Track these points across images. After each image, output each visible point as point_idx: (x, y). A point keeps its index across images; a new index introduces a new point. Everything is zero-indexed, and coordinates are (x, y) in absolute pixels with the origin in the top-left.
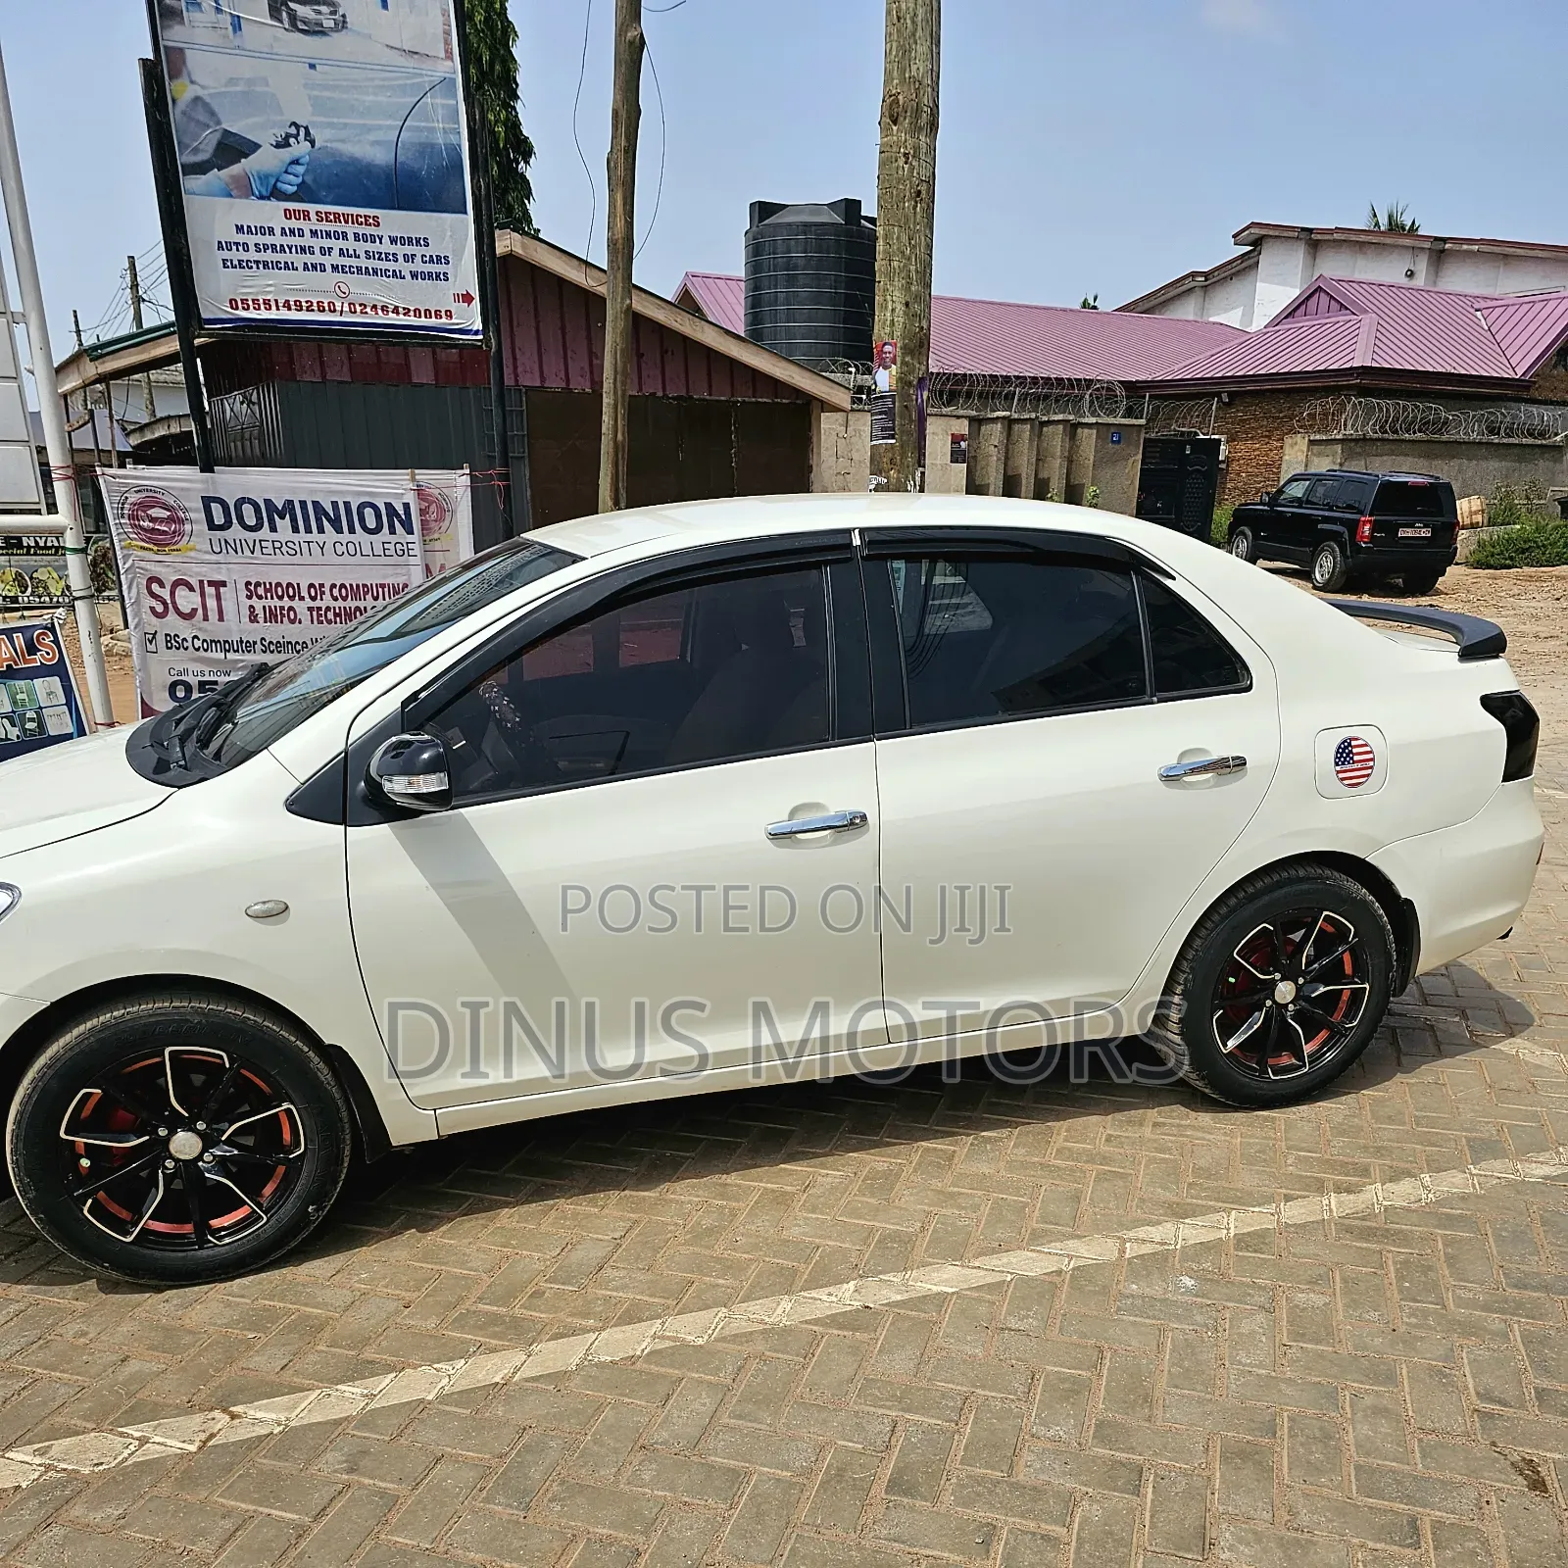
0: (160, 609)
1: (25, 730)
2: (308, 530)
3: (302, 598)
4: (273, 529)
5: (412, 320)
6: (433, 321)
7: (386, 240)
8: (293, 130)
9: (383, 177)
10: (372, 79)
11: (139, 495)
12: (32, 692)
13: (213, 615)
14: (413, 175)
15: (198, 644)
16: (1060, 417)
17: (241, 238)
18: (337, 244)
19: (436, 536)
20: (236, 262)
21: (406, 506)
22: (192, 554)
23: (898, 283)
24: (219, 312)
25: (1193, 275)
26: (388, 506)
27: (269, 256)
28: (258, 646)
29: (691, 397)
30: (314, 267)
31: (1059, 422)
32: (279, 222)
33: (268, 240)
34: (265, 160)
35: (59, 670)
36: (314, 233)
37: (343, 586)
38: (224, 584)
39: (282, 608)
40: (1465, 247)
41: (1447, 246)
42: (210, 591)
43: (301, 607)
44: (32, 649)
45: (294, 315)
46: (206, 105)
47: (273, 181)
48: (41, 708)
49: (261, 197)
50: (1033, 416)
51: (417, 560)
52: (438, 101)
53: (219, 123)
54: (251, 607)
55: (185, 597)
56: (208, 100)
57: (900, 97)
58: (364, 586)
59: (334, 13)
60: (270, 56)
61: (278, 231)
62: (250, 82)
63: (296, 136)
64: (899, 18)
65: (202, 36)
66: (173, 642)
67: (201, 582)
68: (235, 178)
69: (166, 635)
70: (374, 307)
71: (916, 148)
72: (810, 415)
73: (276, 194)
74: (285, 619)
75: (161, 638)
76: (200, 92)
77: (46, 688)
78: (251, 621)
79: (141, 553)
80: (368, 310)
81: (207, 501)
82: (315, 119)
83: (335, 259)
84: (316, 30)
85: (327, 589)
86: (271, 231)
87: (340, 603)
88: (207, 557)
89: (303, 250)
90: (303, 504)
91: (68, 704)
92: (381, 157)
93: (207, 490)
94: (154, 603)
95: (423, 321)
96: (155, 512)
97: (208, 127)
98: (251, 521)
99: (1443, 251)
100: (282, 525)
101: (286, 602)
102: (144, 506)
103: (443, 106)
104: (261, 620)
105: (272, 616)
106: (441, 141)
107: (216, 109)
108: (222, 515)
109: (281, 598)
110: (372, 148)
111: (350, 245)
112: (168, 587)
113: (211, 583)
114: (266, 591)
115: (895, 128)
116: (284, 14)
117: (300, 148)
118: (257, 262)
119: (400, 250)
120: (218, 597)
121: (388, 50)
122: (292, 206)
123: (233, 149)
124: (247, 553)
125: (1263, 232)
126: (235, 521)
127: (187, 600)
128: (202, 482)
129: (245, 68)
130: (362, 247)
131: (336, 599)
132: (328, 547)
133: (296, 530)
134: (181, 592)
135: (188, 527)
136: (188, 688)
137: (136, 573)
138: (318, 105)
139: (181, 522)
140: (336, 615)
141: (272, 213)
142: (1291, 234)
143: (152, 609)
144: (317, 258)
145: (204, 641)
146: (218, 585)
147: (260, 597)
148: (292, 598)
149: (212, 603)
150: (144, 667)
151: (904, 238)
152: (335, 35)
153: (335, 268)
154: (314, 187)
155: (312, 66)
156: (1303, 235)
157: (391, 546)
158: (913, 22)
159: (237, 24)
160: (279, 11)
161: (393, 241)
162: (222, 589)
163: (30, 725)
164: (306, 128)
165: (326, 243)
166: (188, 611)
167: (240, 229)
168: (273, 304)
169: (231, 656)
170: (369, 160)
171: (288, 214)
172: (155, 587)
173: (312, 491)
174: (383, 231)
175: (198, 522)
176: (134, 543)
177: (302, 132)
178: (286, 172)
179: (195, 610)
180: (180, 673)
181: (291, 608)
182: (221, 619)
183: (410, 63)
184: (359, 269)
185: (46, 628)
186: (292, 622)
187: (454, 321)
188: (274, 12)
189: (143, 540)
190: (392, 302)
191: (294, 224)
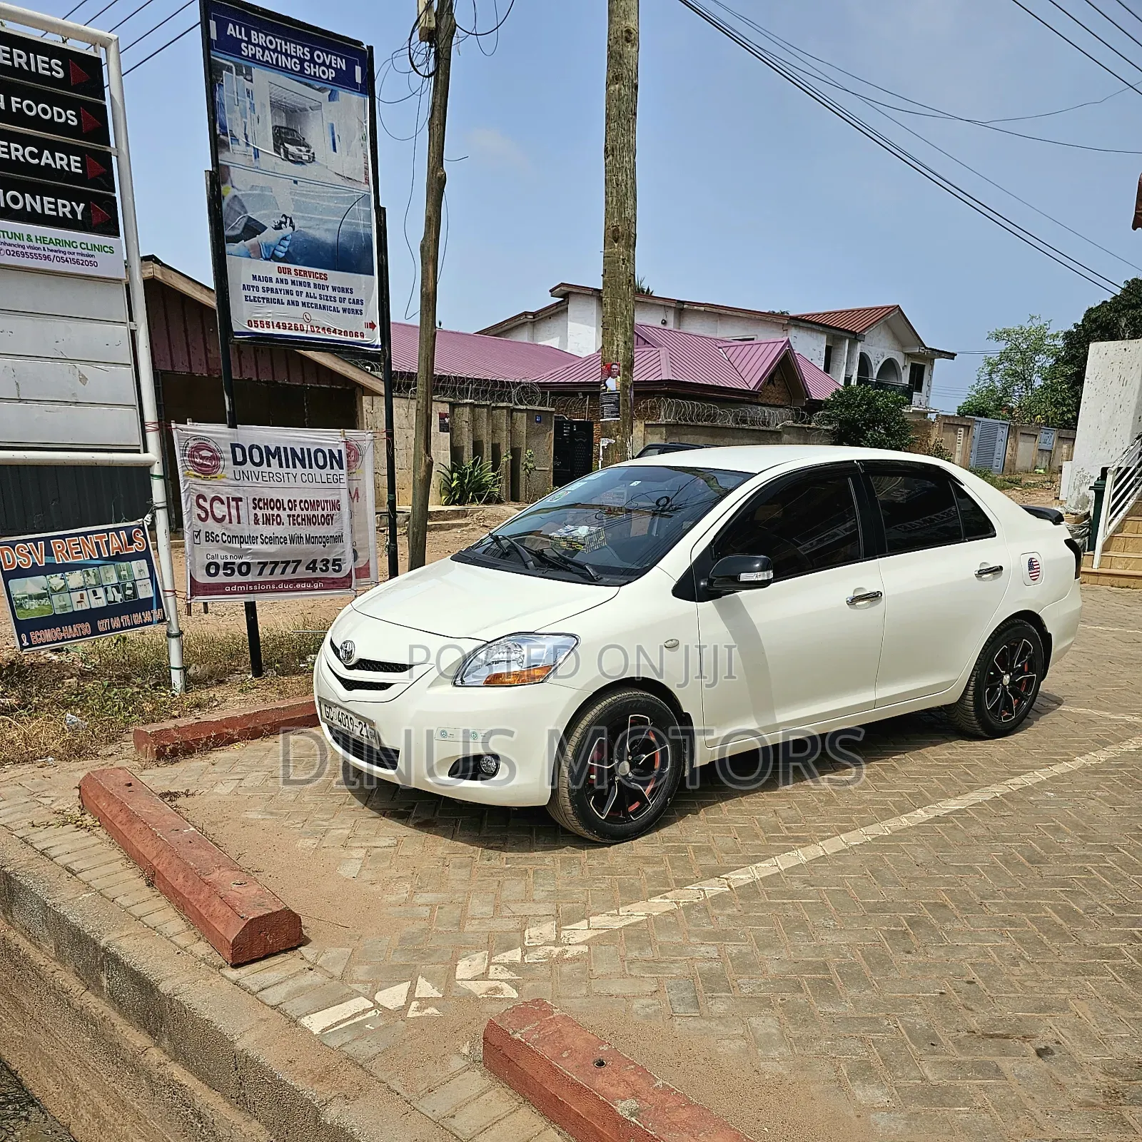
0: (203, 515)
1: (125, 595)
2: (288, 466)
3: (284, 509)
4: (269, 465)
5: (343, 338)
6: (354, 339)
7: (330, 288)
8: (284, 220)
9: (330, 249)
10: (327, 193)
11: (196, 442)
12: (130, 571)
13: (235, 520)
14: (346, 251)
15: (225, 538)
16: (504, 404)
17: (255, 283)
18: (305, 290)
19: (354, 470)
20: (252, 298)
21: (340, 452)
22: (224, 480)
23: (621, 330)
24: (241, 327)
25: (526, 314)
26: (330, 451)
27: (269, 295)
28: (259, 540)
29: (276, 382)
30: (293, 303)
31: (503, 408)
32: (275, 275)
33: (269, 285)
34: (269, 236)
35: (146, 555)
36: (293, 282)
37: (306, 501)
38: (241, 500)
39: (273, 515)
40: (696, 307)
41: (685, 306)
42: (233, 504)
43: (284, 514)
44: (131, 542)
45: (282, 332)
46: (240, 201)
47: (272, 249)
48: (135, 581)
49: (266, 259)
50: (488, 403)
51: (345, 486)
52: (361, 208)
53: (246, 212)
54: (255, 514)
55: (218, 508)
56: (240, 197)
57: (620, 228)
58: (317, 501)
59: (308, 151)
60: (274, 174)
61: (274, 280)
62: (262, 188)
63: (285, 223)
64: (617, 185)
65: (240, 160)
66: (210, 537)
67: (228, 498)
68: (253, 247)
69: (207, 532)
70: (324, 329)
71: (629, 256)
72: (355, 397)
73: (273, 257)
74: (275, 522)
75: (203, 535)
76: (237, 193)
77: (138, 566)
78: (255, 523)
79: (193, 479)
80: (320, 330)
81: (234, 446)
82: (294, 213)
83: (303, 299)
84: (298, 161)
85: (298, 503)
86: (271, 280)
87: (305, 512)
88: (232, 482)
89: (287, 292)
90: (285, 449)
91: (151, 578)
92: (330, 238)
93: (234, 440)
94: (200, 511)
95: (348, 338)
96: (205, 453)
97: (240, 214)
98: (257, 460)
99: (683, 309)
100: (274, 462)
101: (275, 512)
102: (197, 449)
103: (364, 211)
104: (261, 523)
105: (268, 520)
106: (362, 231)
107: (245, 204)
108: (242, 455)
109: (272, 509)
110: (325, 233)
111: (312, 290)
112: (209, 502)
113: (233, 499)
114: (265, 504)
115: (616, 245)
116: (282, 150)
117: (287, 230)
118: (263, 298)
119: (338, 295)
120: (238, 509)
121: (336, 176)
122: (282, 265)
123: (253, 228)
124: (255, 480)
125: (569, 289)
126: (248, 460)
127: (220, 510)
128: (230, 434)
129: (260, 180)
130: (318, 292)
131: (302, 510)
132: (298, 477)
133: (281, 466)
134: (216, 504)
135: (222, 463)
136: (217, 566)
137: (190, 492)
138: (298, 206)
139: (218, 459)
140: (303, 520)
141: (271, 269)
142: (587, 292)
143: (199, 515)
144: (295, 298)
145: (229, 536)
146: (238, 500)
147: (261, 508)
148: (279, 509)
149: (234, 512)
150: (193, 555)
151: (624, 306)
152: (308, 164)
153: (304, 304)
154: (293, 254)
155: (296, 182)
156: (595, 293)
157: (331, 477)
158: (626, 187)
159: (257, 153)
160: (279, 148)
161: (334, 289)
162: (240, 503)
163: (129, 592)
164: (291, 219)
165: (300, 289)
166: (220, 517)
167: (254, 277)
168: (271, 324)
169: (244, 546)
170: (323, 240)
171: (280, 270)
172: (201, 501)
173: (290, 441)
174: (329, 283)
175: (228, 460)
176: (191, 472)
177: (288, 221)
178: (279, 244)
179: (224, 516)
180: (213, 558)
181: (278, 515)
182: (239, 522)
183: (348, 184)
184: (316, 305)
185: (140, 528)
186: (279, 524)
187: (365, 339)
188: (277, 149)
189: (195, 471)
190: (333, 326)
191: (283, 276)
